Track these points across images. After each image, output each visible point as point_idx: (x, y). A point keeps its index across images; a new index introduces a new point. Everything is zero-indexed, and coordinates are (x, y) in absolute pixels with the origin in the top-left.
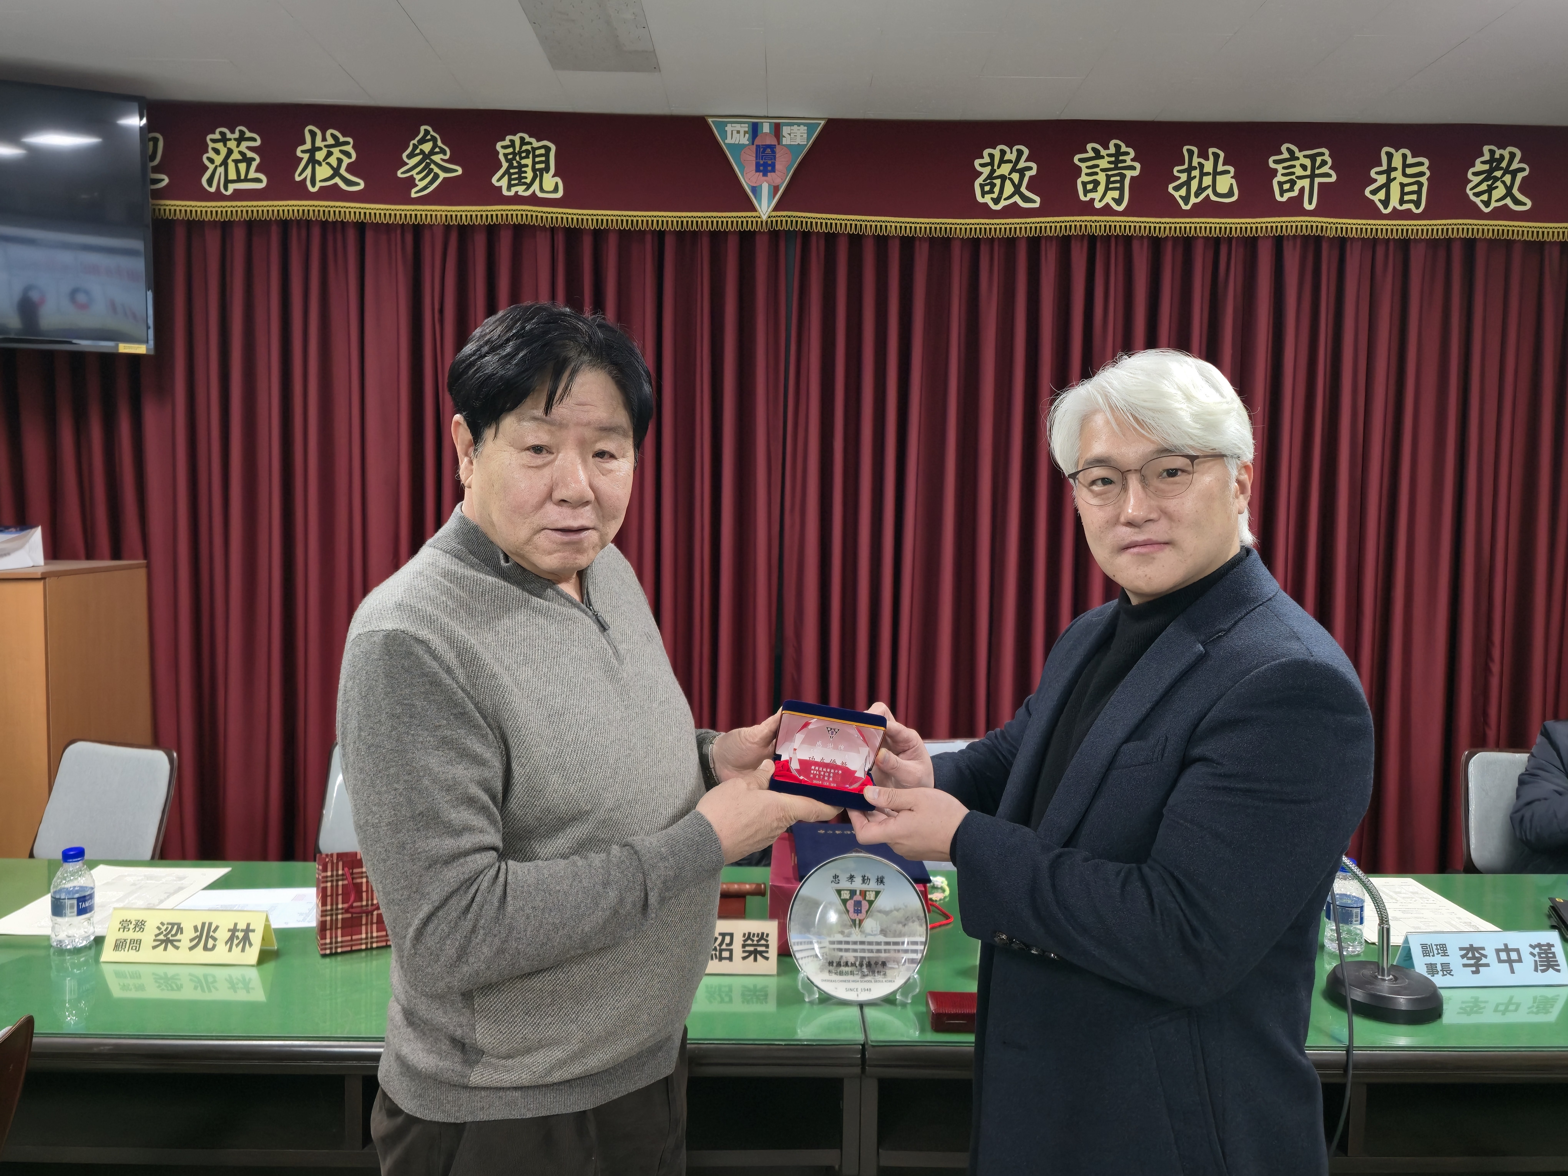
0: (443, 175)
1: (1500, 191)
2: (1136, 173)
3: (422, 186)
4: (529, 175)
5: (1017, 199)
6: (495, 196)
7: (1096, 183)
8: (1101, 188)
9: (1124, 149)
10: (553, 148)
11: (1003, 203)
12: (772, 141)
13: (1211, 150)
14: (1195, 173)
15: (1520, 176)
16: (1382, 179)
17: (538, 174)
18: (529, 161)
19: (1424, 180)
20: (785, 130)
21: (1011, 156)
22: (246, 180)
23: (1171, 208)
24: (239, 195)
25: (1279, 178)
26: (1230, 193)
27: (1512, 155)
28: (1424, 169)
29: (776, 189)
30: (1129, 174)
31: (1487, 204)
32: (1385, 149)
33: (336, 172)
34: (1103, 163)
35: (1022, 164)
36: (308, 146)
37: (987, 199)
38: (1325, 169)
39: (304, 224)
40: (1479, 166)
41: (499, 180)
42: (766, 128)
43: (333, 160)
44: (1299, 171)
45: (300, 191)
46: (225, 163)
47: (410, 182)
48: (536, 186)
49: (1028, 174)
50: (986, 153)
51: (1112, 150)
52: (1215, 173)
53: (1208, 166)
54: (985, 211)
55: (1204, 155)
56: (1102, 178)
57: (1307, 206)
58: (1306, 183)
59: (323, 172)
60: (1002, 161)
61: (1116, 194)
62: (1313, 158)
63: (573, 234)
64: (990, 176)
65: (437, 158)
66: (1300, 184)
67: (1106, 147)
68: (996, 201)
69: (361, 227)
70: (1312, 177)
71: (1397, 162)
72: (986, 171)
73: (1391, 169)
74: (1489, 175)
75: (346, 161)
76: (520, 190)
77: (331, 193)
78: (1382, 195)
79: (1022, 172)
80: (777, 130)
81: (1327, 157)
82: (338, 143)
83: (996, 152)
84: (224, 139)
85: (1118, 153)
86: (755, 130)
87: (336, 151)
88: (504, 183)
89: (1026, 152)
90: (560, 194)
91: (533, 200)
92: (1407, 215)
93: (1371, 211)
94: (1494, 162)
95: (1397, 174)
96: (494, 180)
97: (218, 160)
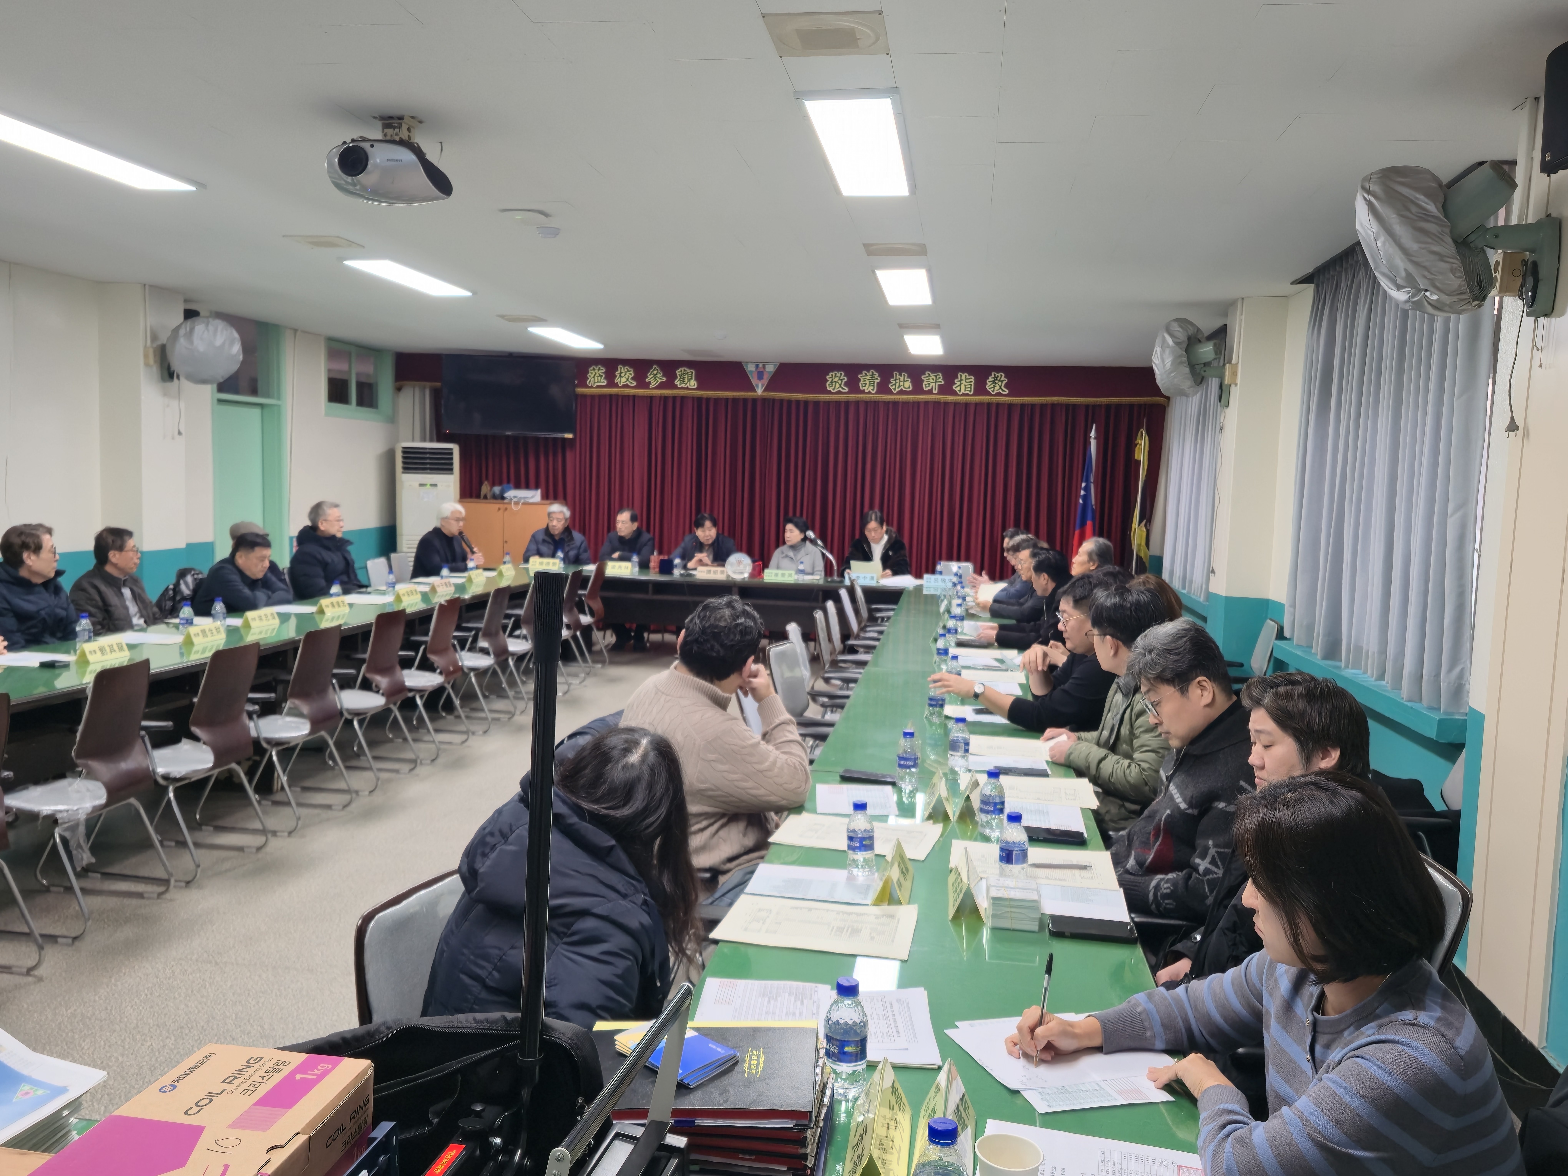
0: (660, 381)
1: (997, 387)
2: (878, 381)
3: (653, 384)
4: (686, 381)
5: (840, 389)
6: (676, 387)
7: (866, 384)
8: (867, 386)
9: (875, 373)
10: (694, 372)
11: (836, 390)
12: (762, 370)
13: (903, 374)
14: (898, 381)
15: (1004, 382)
16: (958, 383)
17: (689, 380)
18: (686, 376)
19: (972, 384)
20: (767, 366)
21: (838, 375)
22: (600, 382)
23: (890, 392)
24: (598, 387)
25: (925, 383)
26: (909, 387)
27: (1001, 376)
28: (972, 380)
29: (763, 385)
30: (876, 381)
31: (993, 391)
32: (960, 373)
33: (627, 380)
34: (868, 378)
35: (842, 378)
36: (619, 372)
37: (831, 389)
38: (940, 380)
39: (617, 396)
40: (991, 379)
41: (677, 382)
42: (761, 366)
43: (627, 376)
44: (931, 381)
45: (616, 386)
46: (594, 377)
47: (650, 383)
48: (688, 385)
49: (844, 381)
50: (830, 374)
51: (871, 373)
52: (904, 381)
53: (902, 379)
54: (830, 392)
55: (900, 375)
56: (867, 382)
57: (934, 392)
58: (934, 384)
59: (624, 380)
60: (836, 377)
61: (872, 388)
62: (936, 376)
63: (699, 399)
64: (832, 382)
65: (658, 375)
66: (932, 384)
67: (869, 372)
68: (834, 389)
69: (634, 397)
70: (936, 382)
71: (963, 378)
72: (830, 380)
73: (961, 380)
74: (994, 382)
75: (631, 377)
76: (683, 385)
77: (626, 386)
78: (959, 388)
79: (842, 380)
80: (764, 366)
81: (941, 376)
82: (628, 371)
83: (833, 374)
84: (594, 369)
85: (873, 374)
86: (757, 366)
87: (628, 373)
88: (678, 383)
89: (843, 374)
90: (696, 387)
91: (687, 388)
92: (967, 395)
93: (955, 393)
94: (996, 378)
95: (963, 382)
96: (676, 382)
97: (592, 376)
